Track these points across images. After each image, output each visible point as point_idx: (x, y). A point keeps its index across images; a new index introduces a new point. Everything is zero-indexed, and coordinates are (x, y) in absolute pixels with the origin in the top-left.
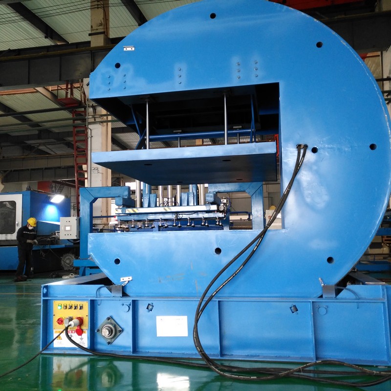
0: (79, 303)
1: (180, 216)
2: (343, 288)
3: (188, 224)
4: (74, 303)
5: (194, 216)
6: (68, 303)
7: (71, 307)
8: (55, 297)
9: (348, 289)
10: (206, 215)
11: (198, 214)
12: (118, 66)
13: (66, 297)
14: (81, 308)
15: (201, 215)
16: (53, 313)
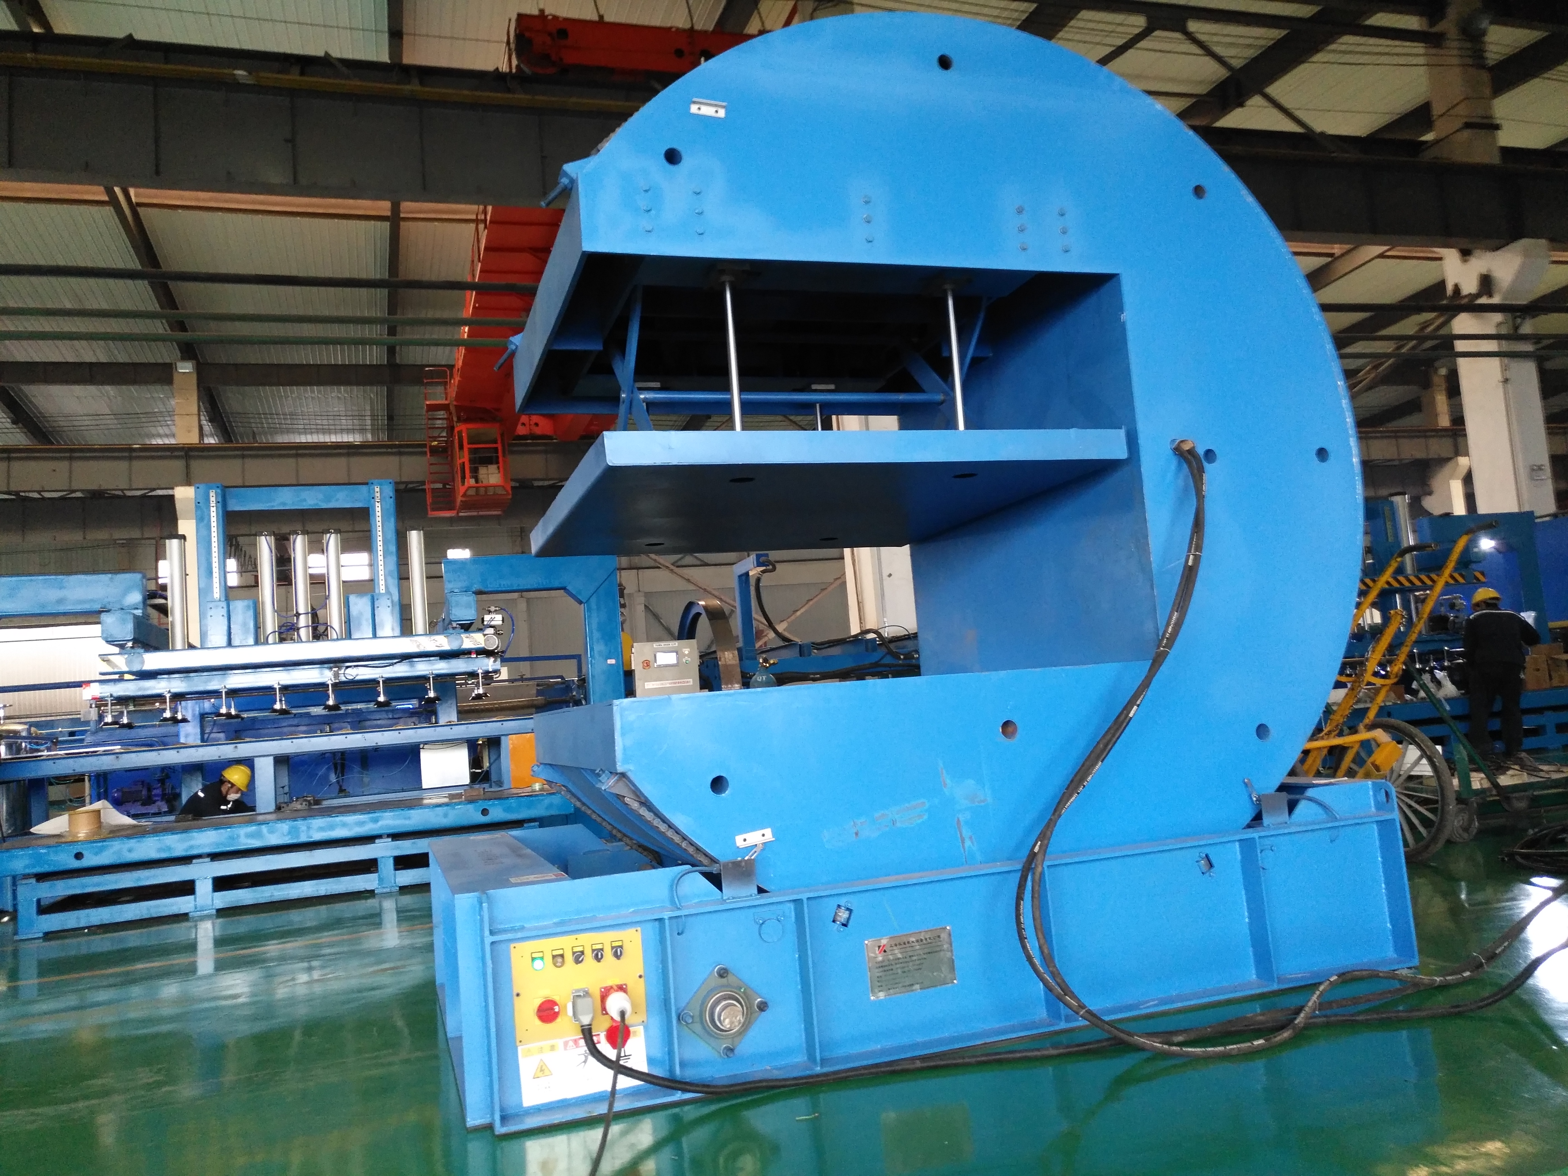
0: (606, 939)
1: (349, 671)
2: (1298, 797)
3: (381, 699)
4: (587, 941)
5: (401, 670)
6: (566, 944)
7: (578, 958)
8: (513, 930)
9: (1310, 799)
10: (442, 667)
11: (412, 665)
12: (672, 157)
13: (557, 924)
14: (618, 953)
15: (422, 668)
16: (511, 988)
